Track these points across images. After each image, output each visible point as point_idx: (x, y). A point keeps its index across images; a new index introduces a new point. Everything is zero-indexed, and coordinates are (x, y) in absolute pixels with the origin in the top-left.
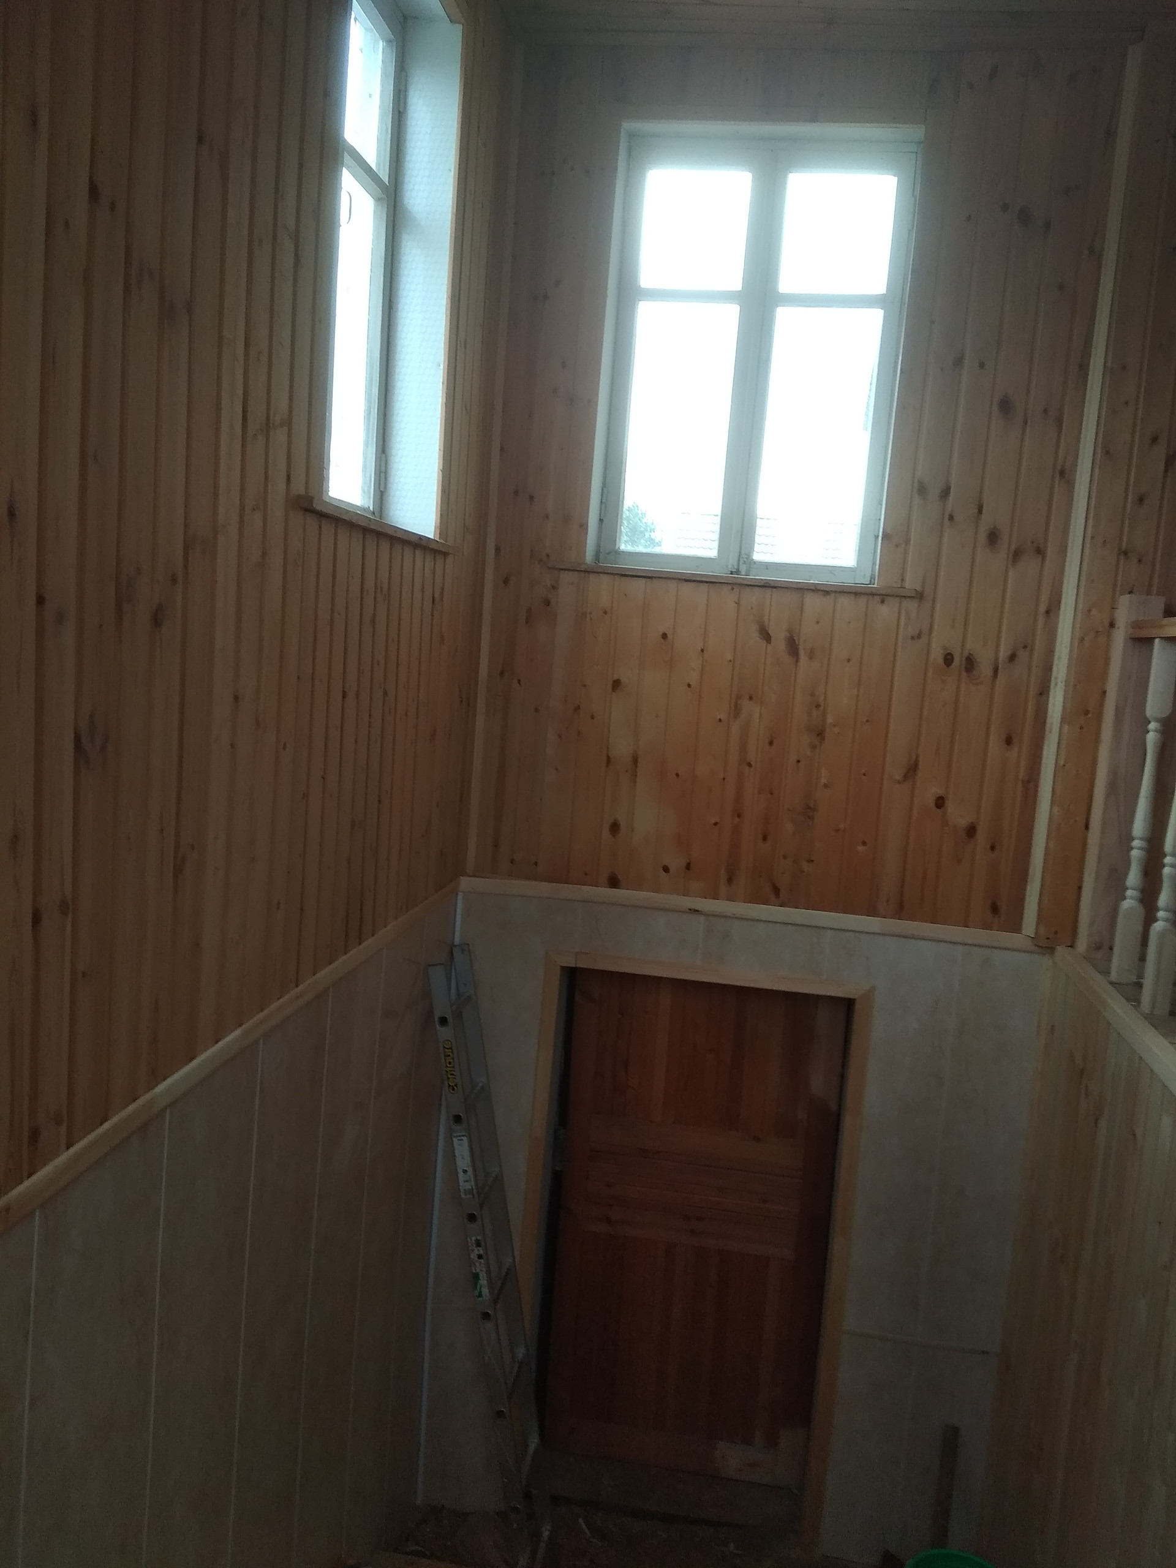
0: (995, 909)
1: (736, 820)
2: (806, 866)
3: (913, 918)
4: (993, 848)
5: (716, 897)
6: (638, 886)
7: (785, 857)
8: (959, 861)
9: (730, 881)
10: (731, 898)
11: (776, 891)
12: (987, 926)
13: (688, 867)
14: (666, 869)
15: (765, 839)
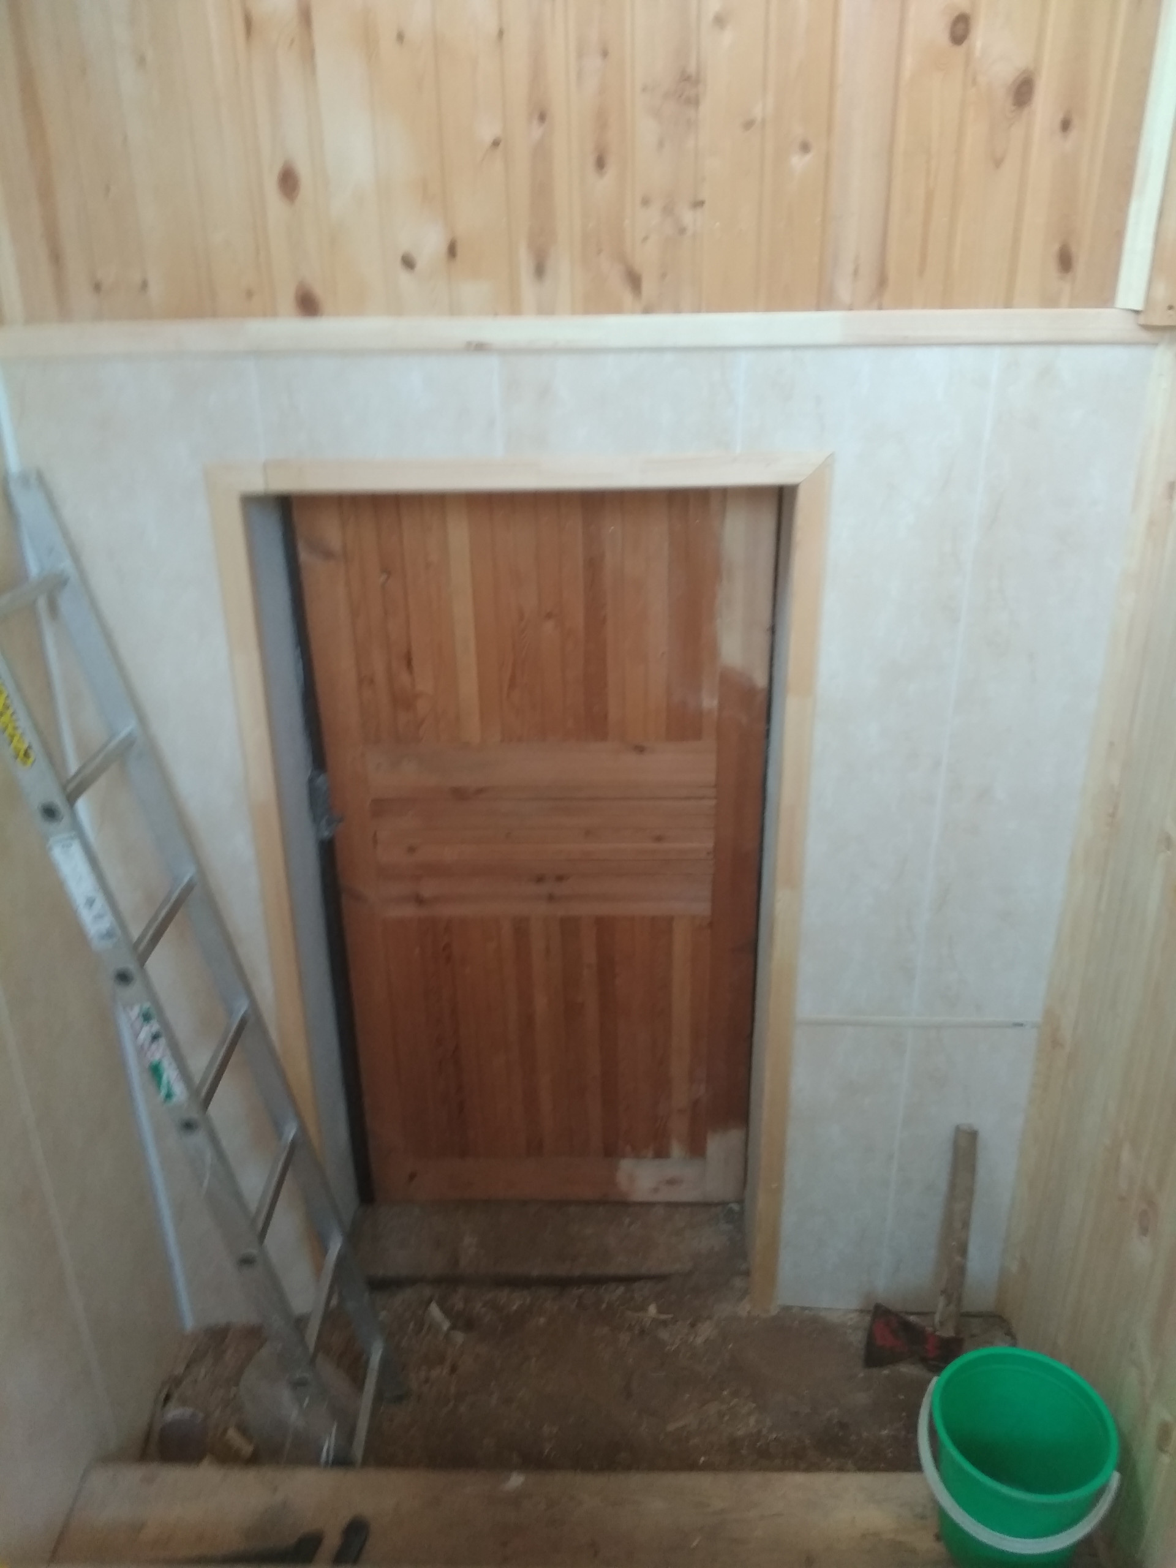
0: (1065, 261)
1: (537, 132)
2: (688, 217)
3: (905, 302)
4: (1066, 125)
5: (514, 308)
6: (358, 306)
7: (646, 202)
8: (998, 163)
9: (540, 271)
10: (546, 309)
11: (634, 280)
12: (1049, 301)
13: (452, 251)
14: (408, 263)
15: (601, 163)
